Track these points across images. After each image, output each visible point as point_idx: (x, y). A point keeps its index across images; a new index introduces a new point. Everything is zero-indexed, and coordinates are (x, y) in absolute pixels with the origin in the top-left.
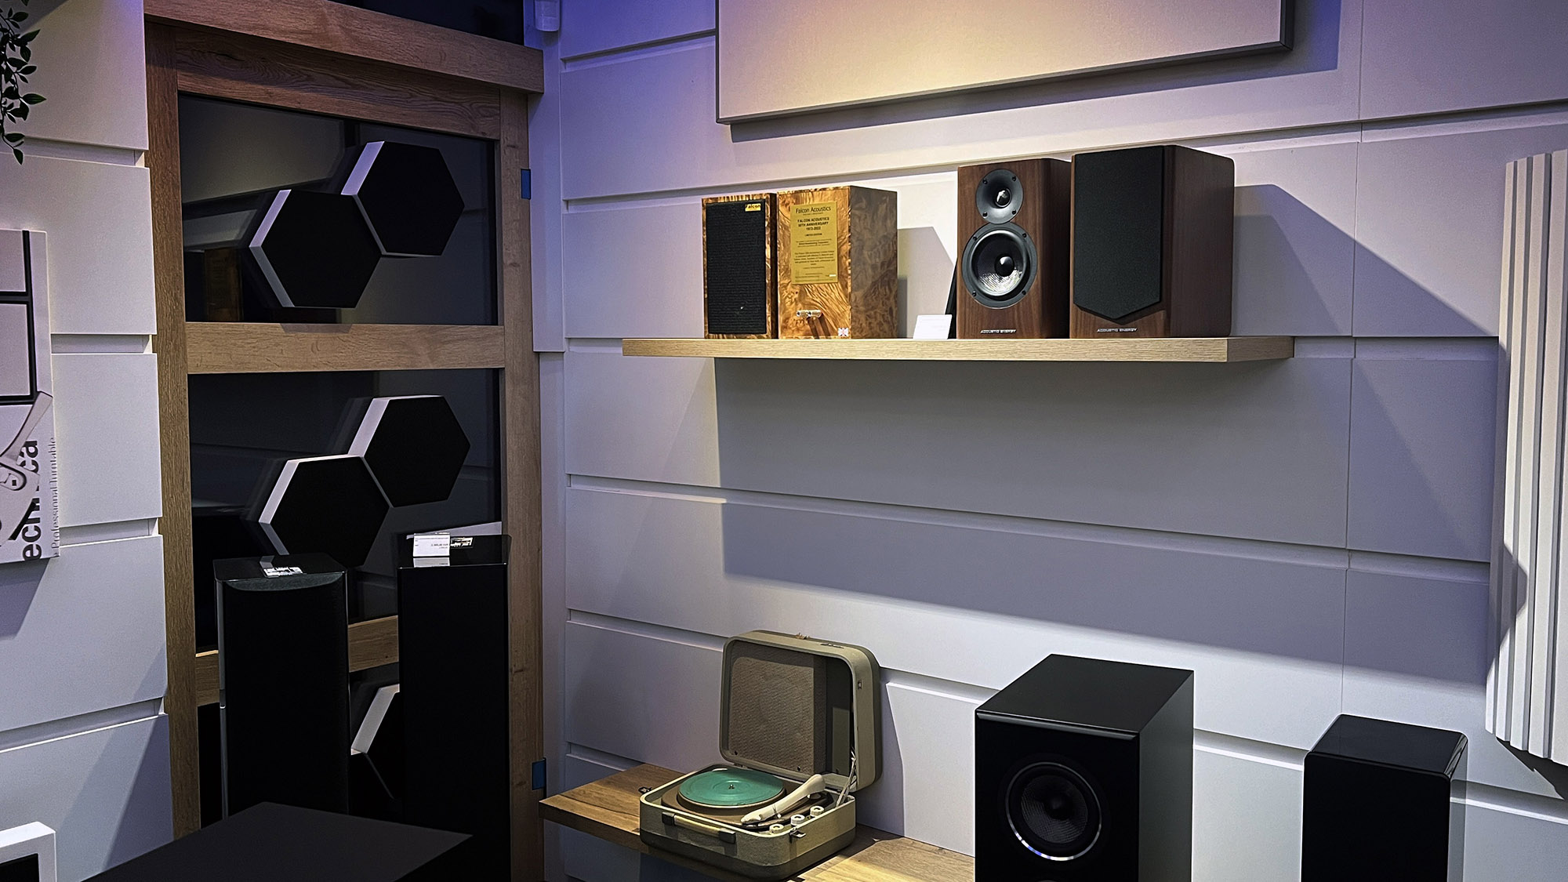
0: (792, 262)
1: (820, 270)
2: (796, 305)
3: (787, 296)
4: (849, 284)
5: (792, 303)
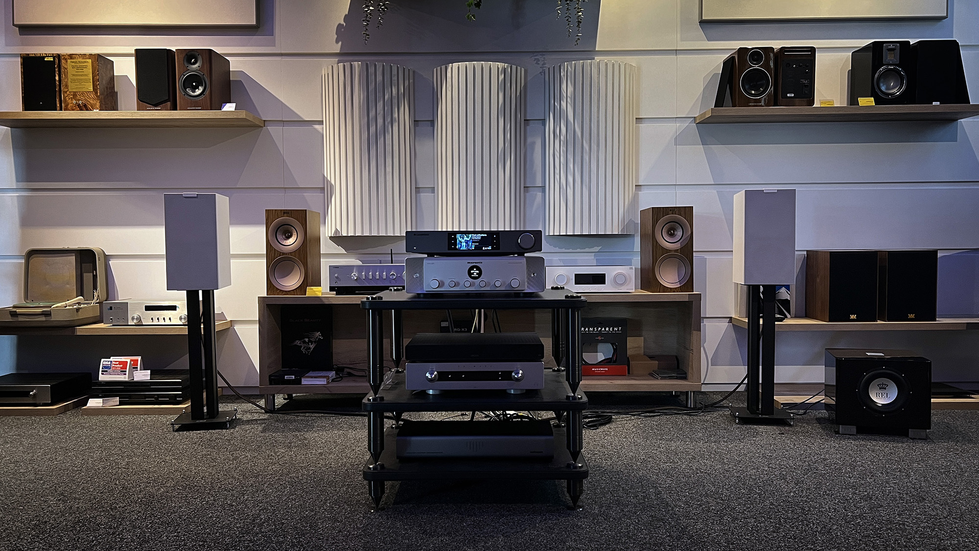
0: (69, 82)
1: (84, 86)
2: (72, 100)
3: (67, 96)
4: (98, 92)
5: (69, 99)
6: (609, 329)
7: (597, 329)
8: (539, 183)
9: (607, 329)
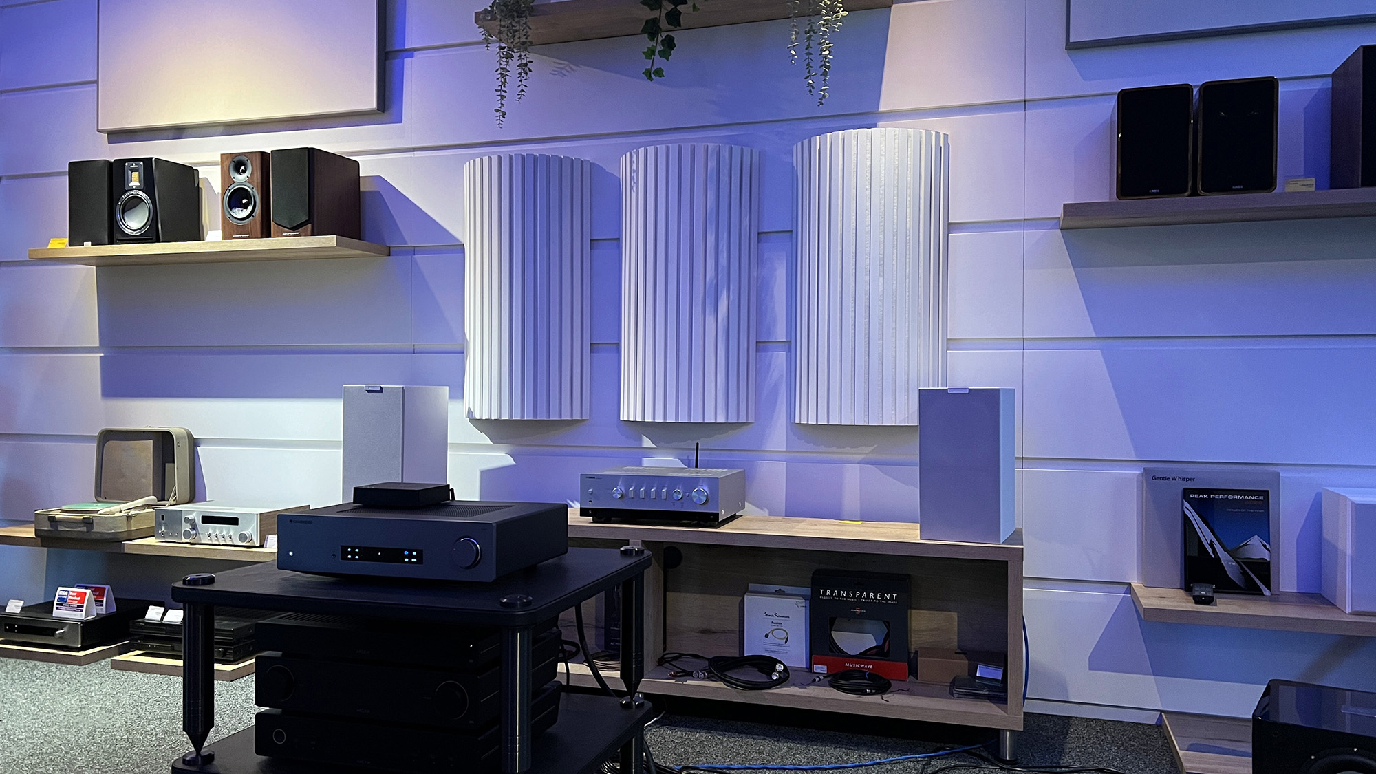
6: (875, 596)
7: (854, 594)
8: (781, 334)
9: (872, 595)
